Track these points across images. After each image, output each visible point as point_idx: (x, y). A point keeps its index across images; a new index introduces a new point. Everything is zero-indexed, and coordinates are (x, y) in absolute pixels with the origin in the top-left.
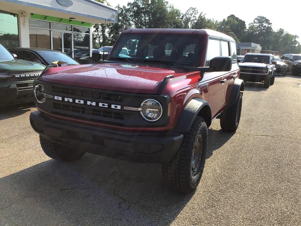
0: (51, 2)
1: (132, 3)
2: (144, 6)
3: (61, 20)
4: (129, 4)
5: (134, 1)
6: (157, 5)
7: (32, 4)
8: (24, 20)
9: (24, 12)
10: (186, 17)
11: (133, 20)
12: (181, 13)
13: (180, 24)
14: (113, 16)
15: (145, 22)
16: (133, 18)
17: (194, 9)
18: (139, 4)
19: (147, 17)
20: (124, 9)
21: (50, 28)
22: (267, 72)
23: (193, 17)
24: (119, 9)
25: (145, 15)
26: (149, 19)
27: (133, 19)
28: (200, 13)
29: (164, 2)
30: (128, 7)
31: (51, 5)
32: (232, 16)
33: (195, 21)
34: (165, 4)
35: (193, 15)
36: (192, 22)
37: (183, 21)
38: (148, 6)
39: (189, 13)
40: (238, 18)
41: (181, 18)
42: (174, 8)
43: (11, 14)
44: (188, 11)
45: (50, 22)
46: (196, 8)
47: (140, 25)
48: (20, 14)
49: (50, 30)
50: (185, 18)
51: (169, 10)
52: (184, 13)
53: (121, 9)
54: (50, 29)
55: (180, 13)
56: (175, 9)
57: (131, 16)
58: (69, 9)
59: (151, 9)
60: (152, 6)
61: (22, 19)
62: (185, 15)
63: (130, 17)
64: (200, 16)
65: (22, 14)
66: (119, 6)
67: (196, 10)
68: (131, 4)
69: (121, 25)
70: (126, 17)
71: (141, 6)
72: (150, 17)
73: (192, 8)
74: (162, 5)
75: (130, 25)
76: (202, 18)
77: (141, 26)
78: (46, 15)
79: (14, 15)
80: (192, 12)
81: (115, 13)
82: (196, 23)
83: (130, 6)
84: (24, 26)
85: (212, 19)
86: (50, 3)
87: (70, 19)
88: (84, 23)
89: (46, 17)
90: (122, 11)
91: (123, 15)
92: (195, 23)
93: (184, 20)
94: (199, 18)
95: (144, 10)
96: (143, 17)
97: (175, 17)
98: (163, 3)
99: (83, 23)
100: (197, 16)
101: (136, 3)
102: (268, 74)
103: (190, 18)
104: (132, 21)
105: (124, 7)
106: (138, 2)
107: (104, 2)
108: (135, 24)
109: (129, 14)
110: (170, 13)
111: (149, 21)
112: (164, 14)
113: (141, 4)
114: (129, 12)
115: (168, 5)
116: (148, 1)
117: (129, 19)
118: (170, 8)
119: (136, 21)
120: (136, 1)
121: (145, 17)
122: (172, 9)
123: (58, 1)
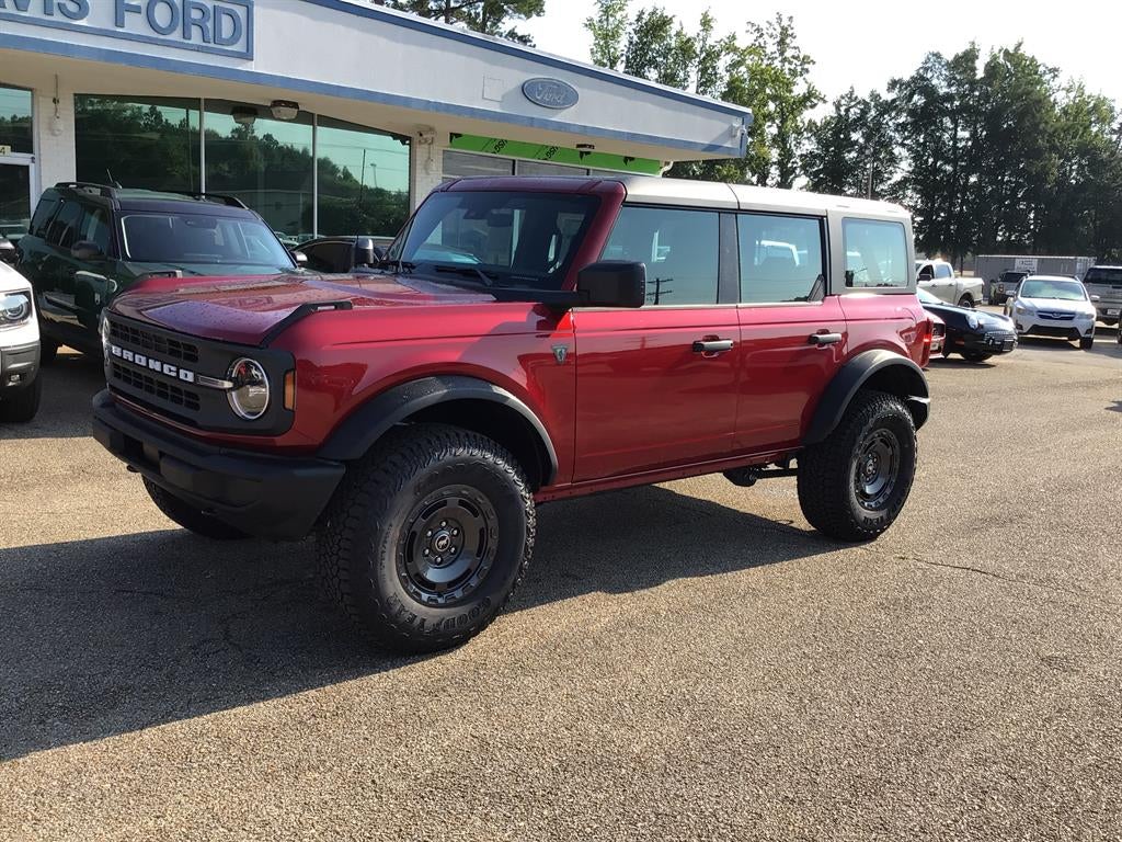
0: (503, 97)
1: (906, 78)
2: (953, 88)
3: (552, 151)
4: (893, 84)
5: (914, 74)
8: (427, 155)
9: (431, 129)
11: (906, 142)
12: (1117, 110)
13: (1105, 156)
14: (731, 134)
15: (955, 147)
16: (907, 133)
18: (935, 82)
19: (962, 130)
20: (873, 103)
24: (853, 103)
25: (955, 122)
26: (974, 136)
27: (906, 138)
29: (1041, 69)
30: (888, 97)
31: (502, 107)
34: (1047, 77)
38: (972, 90)
41: (1114, 132)
42: (1087, 93)
43: (395, 136)
45: (514, 161)
48: (416, 138)
51: (1061, 99)
53: (859, 103)
55: (1112, 110)
56: (1089, 97)
57: (901, 127)
58: (563, 116)
59: (986, 97)
60: (990, 89)
61: (421, 151)
63: (896, 130)
65: (421, 135)
66: (852, 93)
68: (901, 85)
69: (856, 163)
70: (878, 130)
71: (943, 90)
72: (976, 128)
74: (1029, 83)
75: (892, 160)
77: (935, 162)
78: (500, 137)
79: (403, 139)
81: (736, 124)
83: (897, 90)
84: (428, 174)
86: (500, 99)
87: (582, 149)
88: (632, 159)
89: (500, 145)
90: (864, 112)
91: (864, 125)
95: (957, 103)
96: (945, 130)
97: (1087, 128)
98: (1036, 73)
99: (627, 159)
101: (922, 78)
104: (903, 145)
105: (875, 96)
106: (929, 75)
107: (794, 84)
108: (912, 158)
109: (890, 121)
110: (1065, 112)
111: (970, 143)
112: (1034, 116)
113: (944, 84)
114: (893, 114)
115: (1062, 80)
116: (974, 69)
117: (891, 138)
118: (1068, 91)
119: (918, 144)
120: (921, 71)
121: (956, 131)
122: (1075, 97)
123: (527, 91)
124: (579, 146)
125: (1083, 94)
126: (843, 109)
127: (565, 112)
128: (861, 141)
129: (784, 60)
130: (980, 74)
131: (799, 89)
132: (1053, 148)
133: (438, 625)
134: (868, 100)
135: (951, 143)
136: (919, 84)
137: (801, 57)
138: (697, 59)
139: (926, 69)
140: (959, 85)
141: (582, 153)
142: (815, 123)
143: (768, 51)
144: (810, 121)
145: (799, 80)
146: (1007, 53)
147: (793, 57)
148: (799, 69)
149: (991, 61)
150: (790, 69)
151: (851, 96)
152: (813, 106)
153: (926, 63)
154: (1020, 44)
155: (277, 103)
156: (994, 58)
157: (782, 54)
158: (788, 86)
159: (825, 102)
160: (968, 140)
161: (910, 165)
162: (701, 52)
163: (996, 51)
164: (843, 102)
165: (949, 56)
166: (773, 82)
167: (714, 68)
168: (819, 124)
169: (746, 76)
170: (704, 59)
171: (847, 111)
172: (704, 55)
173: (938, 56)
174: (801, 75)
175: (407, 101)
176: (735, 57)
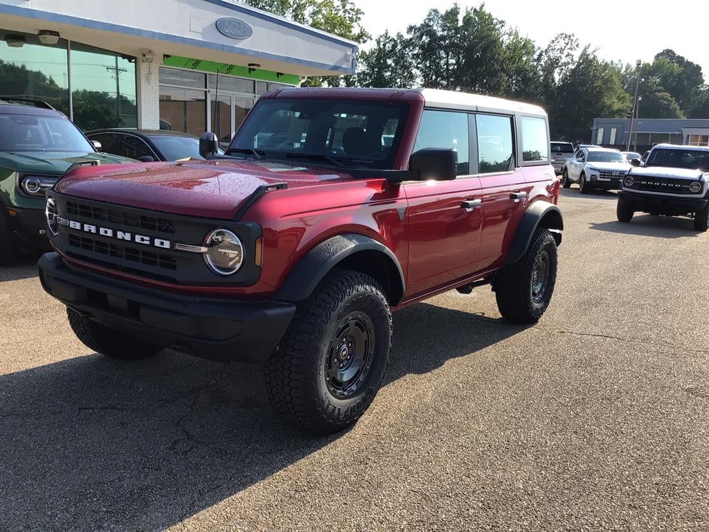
0: (204, 30)
1: (418, 25)
2: (446, 32)
3: (230, 68)
4: (411, 29)
5: (423, 22)
6: (477, 31)
7: (161, 36)
8: (148, 70)
9: (150, 52)
10: (549, 57)
11: (419, 66)
12: (536, 47)
13: (531, 74)
14: (346, 58)
15: (447, 69)
16: (419, 60)
17: (570, 36)
18: (435, 28)
19: (451, 58)
20: (399, 41)
21: (206, 88)
22: (701, 192)
23: (567, 56)
24: (387, 41)
25: (447, 53)
26: (458, 62)
27: (418, 64)
28: (584, 46)
29: (495, 21)
30: (407, 37)
31: (203, 38)
32: (669, 53)
33: (572, 67)
34: (498, 26)
35: (566, 52)
36: (563, 67)
37: (539, 67)
38: (456, 33)
39: (557, 47)
40: (682, 58)
41: (535, 60)
42: (520, 37)
43: (124, 56)
44: (553, 41)
45: (206, 74)
46: (573, 36)
47: (434, 77)
48: (140, 57)
49: (206, 92)
50: (546, 59)
51: (506, 40)
52: (544, 48)
53: (391, 41)
54: (206, 90)
55: (533, 47)
56: (521, 39)
57: (416, 56)
58: (243, 44)
59: (464, 38)
60: (466, 33)
61: (144, 67)
62: (546, 51)
63: (413, 58)
64: (584, 56)
65: (144, 56)
66: (386, 34)
67: (574, 39)
68: (415, 30)
69: (391, 79)
70: (403, 58)
71: (440, 33)
72: (459, 58)
73: (564, 36)
74: (489, 29)
75: (412, 77)
76: (587, 58)
77: (436, 79)
78: (197, 58)
79: (130, 58)
80: (563, 45)
81: (349, 53)
82: (573, 71)
83: (413, 33)
84: (149, 83)
85: (616, 61)
86: (201, 31)
87: (251, 67)
88: (282, 74)
89: (197, 63)
90: (394, 46)
91: (395, 54)
92: (571, 69)
93: (542, 63)
94: (581, 58)
95: (447, 42)
96: (441, 59)
97: (520, 58)
98: (492, 24)
99: (279, 74)
100: (577, 55)
101: (428, 25)
102: (703, 195)
103: (558, 59)
104: (417, 68)
105: (400, 36)
106: (432, 24)
107: (352, 27)
108: (423, 76)
109: (409, 52)
110: (508, 47)
111: (456, 67)
112: (492, 50)
113: (440, 29)
114: (411, 48)
115: (506, 29)
116: (457, 20)
117: (411, 63)
118: (510, 35)
119: (427, 67)
120: (427, 21)
121: (448, 59)
122: (513, 39)
123: (218, 26)
124: (249, 65)
125: (517, 37)
126: (382, 44)
127: (244, 41)
128: (393, 65)
129: (345, 12)
130: (460, 23)
131: (356, 31)
132: (503, 70)
133: (347, 411)
134: (396, 39)
135: (445, 67)
136: (426, 29)
137: (356, 10)
138: (291, 9)
139: (430, 20)
140: (448, 30)
141: (250, 69)
142: (365, 53)
143: (335, 5)
144: (362, 51)
145: (355, 24)
146: (475, 10)
147: (351, 9)
148: (354, 17)
149: (467, 16)
150: (349, 17)
151: (386, 35)
152: (364, 42)
153: (429, 16)
154: (483, 6)
155: (43, 32)
156: (468, 13)
157: (344, 7)
158: (349, 28)
159: (371, 39)
160: (454, 65)
161: (422, 80)
162: (294, 4)
163: (469, 9)
164: (382, 39)
165: (442, 12)
166: (340, 25)
167: (302, 15)
168: (368, 54)
169: (323, 20)
170: (296, 8)
171: (384, 45)
172: (295, 6)
173: (436, 11)
174: (356, 21)
175: (139, 32)
176: (315, 8)
